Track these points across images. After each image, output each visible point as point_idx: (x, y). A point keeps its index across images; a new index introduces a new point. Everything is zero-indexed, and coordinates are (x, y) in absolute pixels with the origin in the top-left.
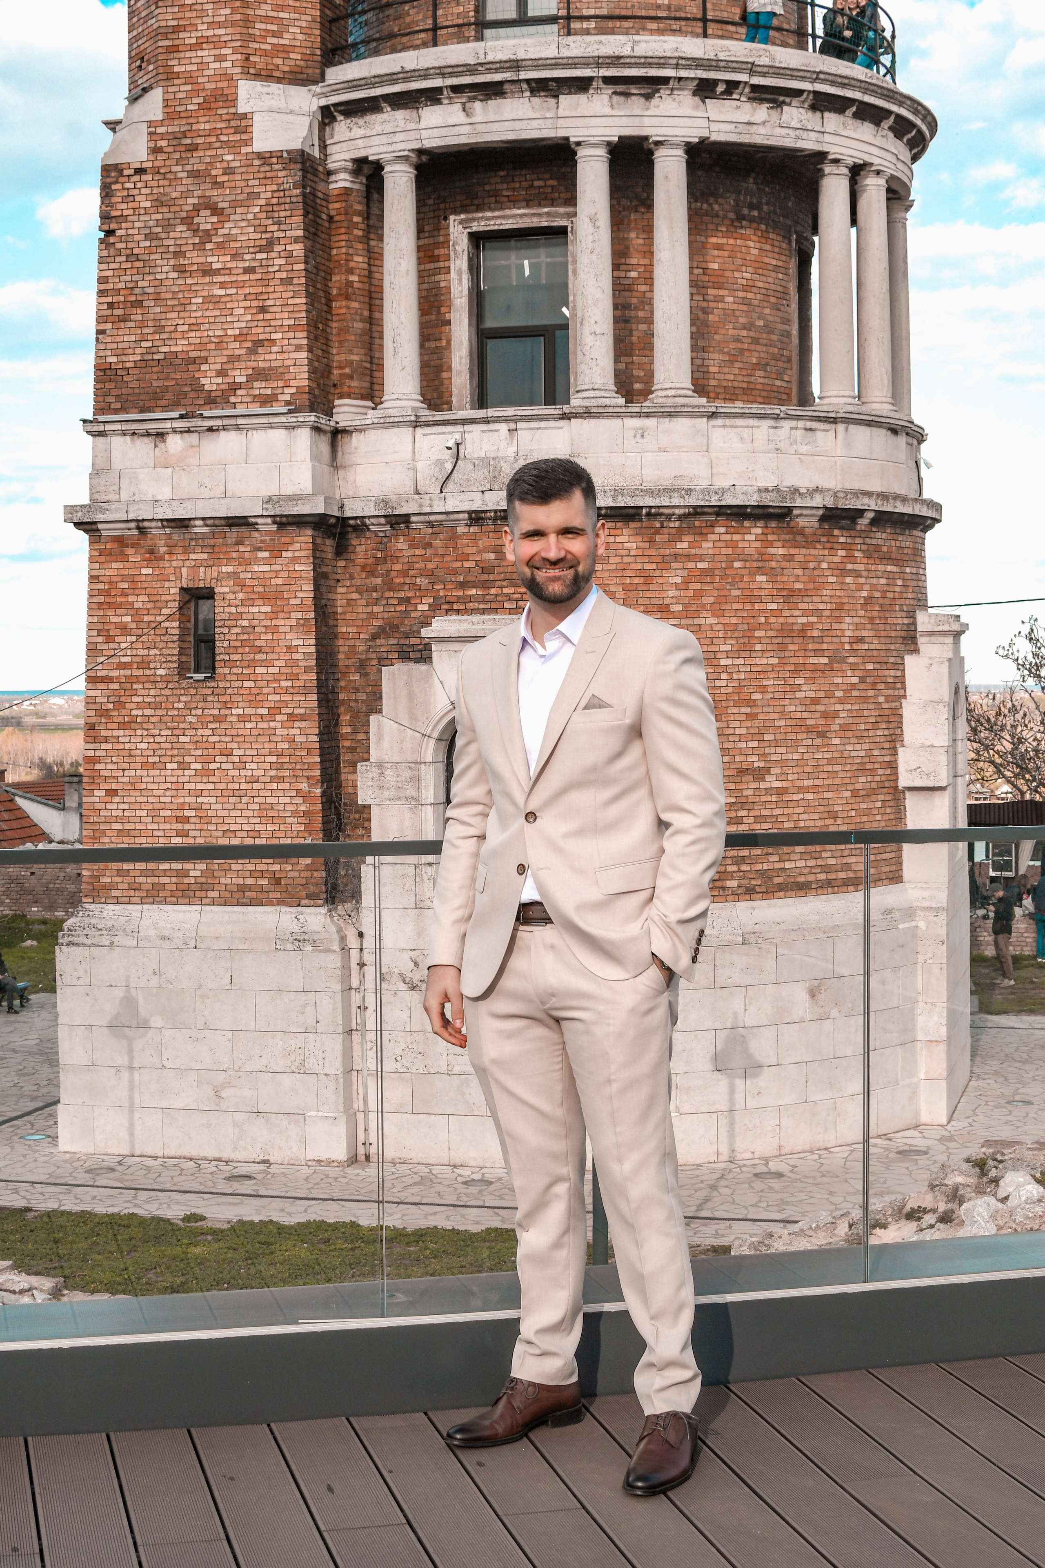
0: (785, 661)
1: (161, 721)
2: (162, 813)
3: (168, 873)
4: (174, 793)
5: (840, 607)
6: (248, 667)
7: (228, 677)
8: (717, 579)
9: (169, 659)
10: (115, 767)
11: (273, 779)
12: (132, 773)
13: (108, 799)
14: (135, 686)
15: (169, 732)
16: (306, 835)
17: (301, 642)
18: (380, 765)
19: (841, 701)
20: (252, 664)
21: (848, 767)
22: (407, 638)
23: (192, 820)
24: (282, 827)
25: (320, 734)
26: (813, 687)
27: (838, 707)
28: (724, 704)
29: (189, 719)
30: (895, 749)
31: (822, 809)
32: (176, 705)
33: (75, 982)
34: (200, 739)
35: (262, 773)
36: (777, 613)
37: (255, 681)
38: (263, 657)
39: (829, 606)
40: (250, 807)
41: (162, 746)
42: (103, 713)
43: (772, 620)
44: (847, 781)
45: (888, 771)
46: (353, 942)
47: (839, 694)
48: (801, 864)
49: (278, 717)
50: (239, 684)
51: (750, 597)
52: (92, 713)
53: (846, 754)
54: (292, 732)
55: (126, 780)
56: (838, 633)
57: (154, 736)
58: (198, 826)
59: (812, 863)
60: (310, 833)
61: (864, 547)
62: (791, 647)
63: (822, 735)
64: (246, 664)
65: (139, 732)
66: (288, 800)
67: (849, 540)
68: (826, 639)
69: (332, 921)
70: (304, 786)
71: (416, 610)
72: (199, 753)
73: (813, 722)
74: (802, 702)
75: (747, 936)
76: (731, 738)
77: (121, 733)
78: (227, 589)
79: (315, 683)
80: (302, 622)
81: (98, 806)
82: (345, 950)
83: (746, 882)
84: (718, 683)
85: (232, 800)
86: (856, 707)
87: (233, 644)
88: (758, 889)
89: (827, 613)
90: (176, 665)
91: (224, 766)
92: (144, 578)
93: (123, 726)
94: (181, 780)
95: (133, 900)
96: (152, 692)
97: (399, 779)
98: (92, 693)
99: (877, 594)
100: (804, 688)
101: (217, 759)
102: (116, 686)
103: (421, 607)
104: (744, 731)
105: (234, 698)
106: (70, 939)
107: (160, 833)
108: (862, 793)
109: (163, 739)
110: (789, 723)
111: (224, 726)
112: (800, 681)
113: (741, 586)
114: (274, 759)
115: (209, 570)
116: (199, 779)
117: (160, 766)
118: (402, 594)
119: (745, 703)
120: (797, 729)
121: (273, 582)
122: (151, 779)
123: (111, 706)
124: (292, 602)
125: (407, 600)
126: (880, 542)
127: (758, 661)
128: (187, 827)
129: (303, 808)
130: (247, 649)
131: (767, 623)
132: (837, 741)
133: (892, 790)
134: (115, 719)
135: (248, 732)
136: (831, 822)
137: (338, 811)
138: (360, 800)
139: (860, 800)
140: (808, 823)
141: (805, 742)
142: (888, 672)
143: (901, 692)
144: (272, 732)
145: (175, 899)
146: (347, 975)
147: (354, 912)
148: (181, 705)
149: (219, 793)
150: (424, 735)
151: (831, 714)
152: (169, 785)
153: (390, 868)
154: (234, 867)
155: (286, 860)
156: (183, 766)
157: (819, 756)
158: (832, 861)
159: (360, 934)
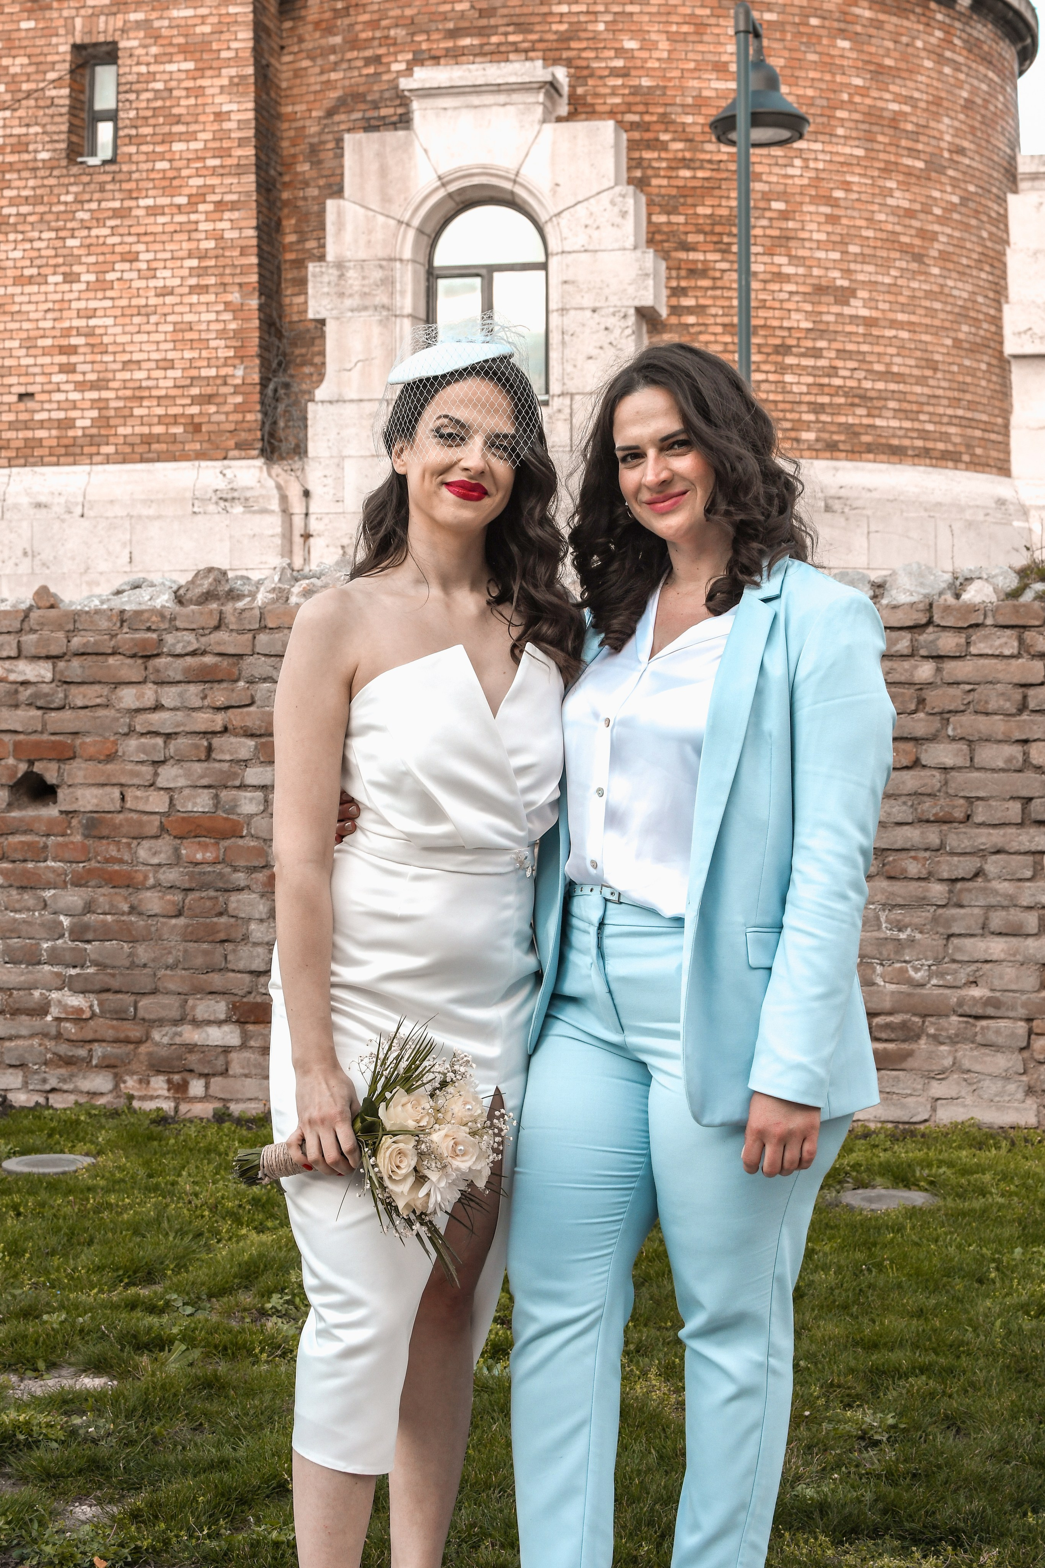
0: (873, 154)
1: (41, 221)
2: (41, 342)
3: (46, 425)
4: (57, 315)
5: (937, 101)
6: (163, 142)
7: (135, 158)
8: (789, 37)
9: (56, 137)
11: (193, 289)
12: (1, 291)
14: (8, 176)
15: (53, 235)
16: (237, 361)
17: (234, 107)
18: (340, 265)
19: (942, 221)
20: (168, 139)
21: (949, 308)
22: (377, 108)
23: (81, 350)
24: (204, 354)
25: (258, 228)
26: (908, 195)
27: (937, 228)
28: (798, 198)
29: (80, 215)
30: (999, 302)
31: (919, 354)
32: (63, 198)
34: (94, 241)
35: (177, 282)
36: (863, 91)
37: (170, 161)
38: (181, 128)
39: (925, 97)
40: (161, 328)
41: (43, 253)
43: (857, 99)
44: (947, 324)
45: (993, 329)
46: (297, 506)
47: (937, 211)
48: (894, 423)
49: (202, 207)
50: (149, 166)
51: (828, 65)
53: (946, 290)
54: (220, 225)
56: (936, 134)
57: (31, 241)
58: (89, 358)
59: (907, 424)
60: (242, 358)
61: (964, 36)
62: (880, 138)
63: (919, 258)
64: (159, 138)
65: (12, 237)
67: (948, 21)
68: (922, 138)
69: (270, 475)
70: (235, 297)
71: (389, 71)
72: (92, 259)
73: (907, 240)
74: (895, 211)
75: (830, 502)
76: (807, 244)
78: (135, 43)
79: (253, 160)
80: (236, 80)
82: (286, 512)
83: (826, 436)
84: (790, 171)
85: (137, 320)
86: (957, 234)
87: (142, 113)
89: (923, 105)
90: (63, 146)
91: (126, 276)
92: (23, 34)
94: (67, 297)
96: (31, 183)
97: (366, 282)
99: (979, 101)
100: (897, 194)
101: (118, 266)
103: (395, 67)
104: (823, 237)
105: (142, 185)
107: (37, 370)
108: (966, 345)
109: (42, 245)
110: (879, 235)
111: (127, 222)
112: (891, 184)
113: (819, 49)
114: (194, 263)
115: (111, 19)
116: (91, 295)
117: (40, 279)
118: (368, 53)
119: (824, 201)
120: (888, 245)
121: (198, 30)
122: (25, 299)
124: (224, 54)
125: (377, 60)
126: (982, 38)
127: (840, 149)
128: (74, 359)
129: (233, 326)
130: (161, 120)
131: (851, 102)
132: (936, 271)
133: (997, 354)
135: (160, 229)
136: (928, 373)
137: (280, 335)
138: (311, 315)
139: (962, 353)
140: (903, 370)
141: (898, 264)
142: (990, 204)
143: (1005, 236)
144: (193, 227)
145: (54, 459)
146: (287, 548)
147: (297, 465)
148: (70, 198)
149: (118, 312)
150: (400, 222)
151: (929, 235)
152: (50, 305)
153: (354, 406)
154: (137, 412)
155: (208, 399)
156: (70, 278)
157: (915, 285)
158: (930, 427)
159: (307, 494)
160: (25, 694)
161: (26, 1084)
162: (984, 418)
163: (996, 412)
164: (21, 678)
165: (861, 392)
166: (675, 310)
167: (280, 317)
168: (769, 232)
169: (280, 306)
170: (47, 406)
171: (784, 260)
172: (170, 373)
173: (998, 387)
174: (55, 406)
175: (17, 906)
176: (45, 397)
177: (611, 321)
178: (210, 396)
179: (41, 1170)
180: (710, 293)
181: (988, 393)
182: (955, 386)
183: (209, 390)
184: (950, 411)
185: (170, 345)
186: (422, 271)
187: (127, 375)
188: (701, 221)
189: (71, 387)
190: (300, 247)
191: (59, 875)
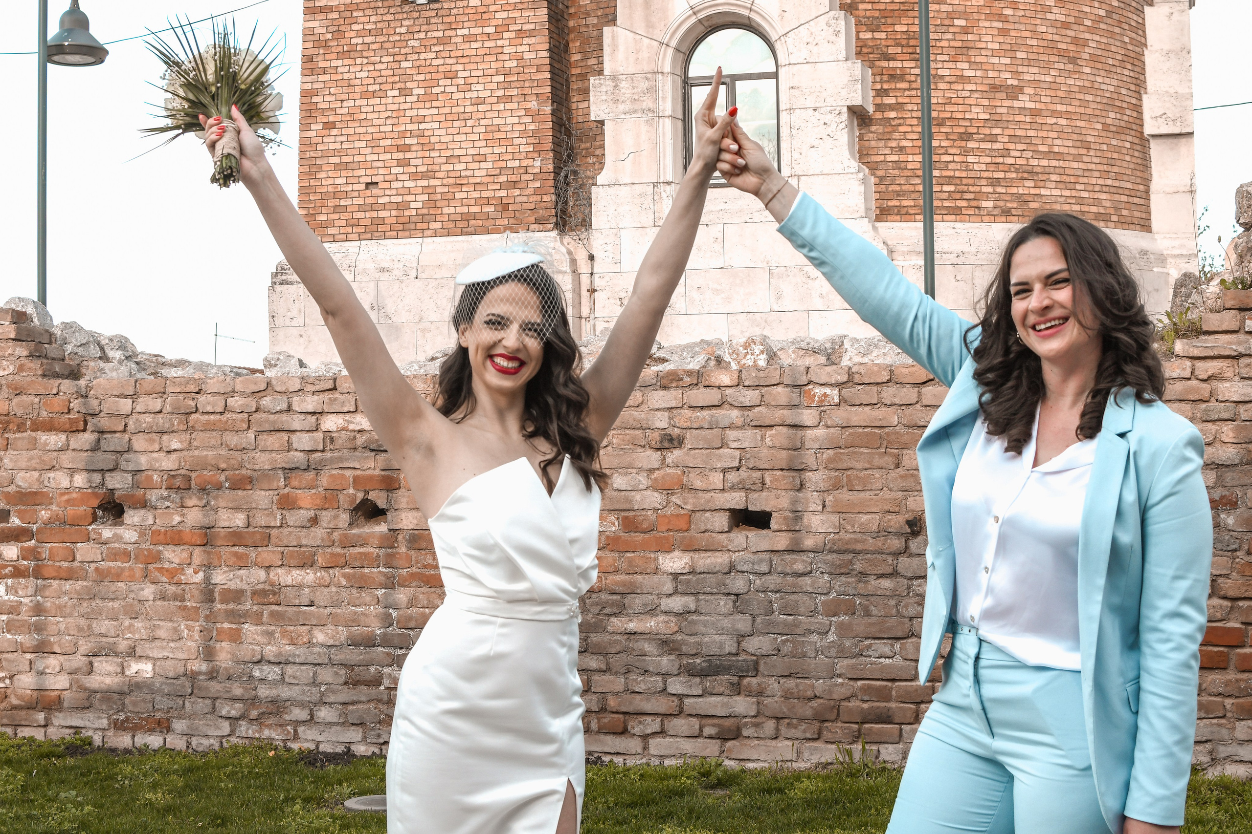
1: (381, 48)
3: (387, 207)
4: (395, 121)
10: (333, 98)
11: (500, 99)
12: (351, 103)
13: (326, 132)
14: (355, 14)
15: (391, 59)
16: (536, 155)
18: (615, 78)
19: (1091, 30)
21: (1098, 99)
23: (414, 148)
24: (510, 149)
25: (550, 50)
26: (1063, 11)
27: (1087, 36)
28: (976, 16)
29: (412, 43)
30: (1139, 93)
31: (1075, 137)
32: (398, 30)
33: (288, 323)
34: (423, 63)
35: (488, 93)
40: (476, 130)
41: (383, 73)
42: (322, 44)
44: (1098, 112)
45: (1135, 114)
46: (584, 267)
47: (1088, 23)
48: (1056, 192)
49: (506, 35)
50: (465, 3)
52: (310, 45)
53: (1096, 85)
54: (521, 49)
55: (345, 111)
57: (374, 64)
58: (420, 154)
59: (1067, 193)
60: (539, 152)
63: (1073, 60)
65: (359, 61)
66: (516, 120)
69: (562, 243)
70: (533, 105)
72: (422, 77)
73: (1064, 46)
74: (1054, 23)
76: (984, 52)
77: (340, 63)
81: (314, 141)
82: (576, 273)
83: (1001, 204)
85: (456, 124)
86: (1104, 40)
88: (1014, 212)
91: (448, 89)
93: (341, 55)
94: (402, 107)
95: (350, 237)
96: (373, 19)
97: (635, 91)
98: (310, 24)
100: (1055, 10)
101: (441, 82)
102: (335, 15)
104: (996, 46)
105: (459, 18)
106: (284, 277)
107: (380, 164)
108: (1113, 129)
109: (383, 66)
110: (1041, 43)
111: (448, 48)
114: (501, 78)
116: (421, 105)
117: (381, 94)
119: (996, 17)
120: (1048, 51)
122: (370, 109)
123: (329, 36)
128: (408, 155)
129: (532, 127)
132: (1087, 70)
133: (1138, 135)
134: (333, 50)
135: (474, 52)
136: (1084, 151)
137: (569, 134)
138: (592, 118)
139: (1110, 135)
140: (1062, 150)
141: (1056, 66)
142: (1130, 15)
143: (1143, 40)
144: (500, 50)
145: (395, 233)
146: (577, 301)
147: (583, 236)
148: (403, 30)
149: (442, 118)
150: (661, 43)
151: (1081, 42)
152: (390, 114)
153: (628, 188)
154: (458, 195)
155: (514, 184)
156: (405, 92)
157: (1071, 82)
158: (1085, 195)
159: (592, 258)
160: (361, 440)
161: (365, 738)
162: (1129, 186)
163: (1139, 181)
164: (358, 428)
165: (1030, 168)
166: (879, 107)
167: (569, 119)
168: (953, 44)
169: (569, 110)
170: (388, 192)
171: (966, 65)
172: (483, 165)
173: (1139, 161)
174: (394, 192)
175: (357, 602)
176: (387, 185)
177: (828, 118)
178: (515, 182)
179: (374, 808)
180: (907, 93)
181: (1132, 166)
182: (1105, 161)
183: (514, 178)
184: (1101, 182)
185: (483, 143)
186: (679, 81)
187: (450, 167)
188: (899, 37)
189: (406, 177)
190: (584, 64)
191: (389, 578)
